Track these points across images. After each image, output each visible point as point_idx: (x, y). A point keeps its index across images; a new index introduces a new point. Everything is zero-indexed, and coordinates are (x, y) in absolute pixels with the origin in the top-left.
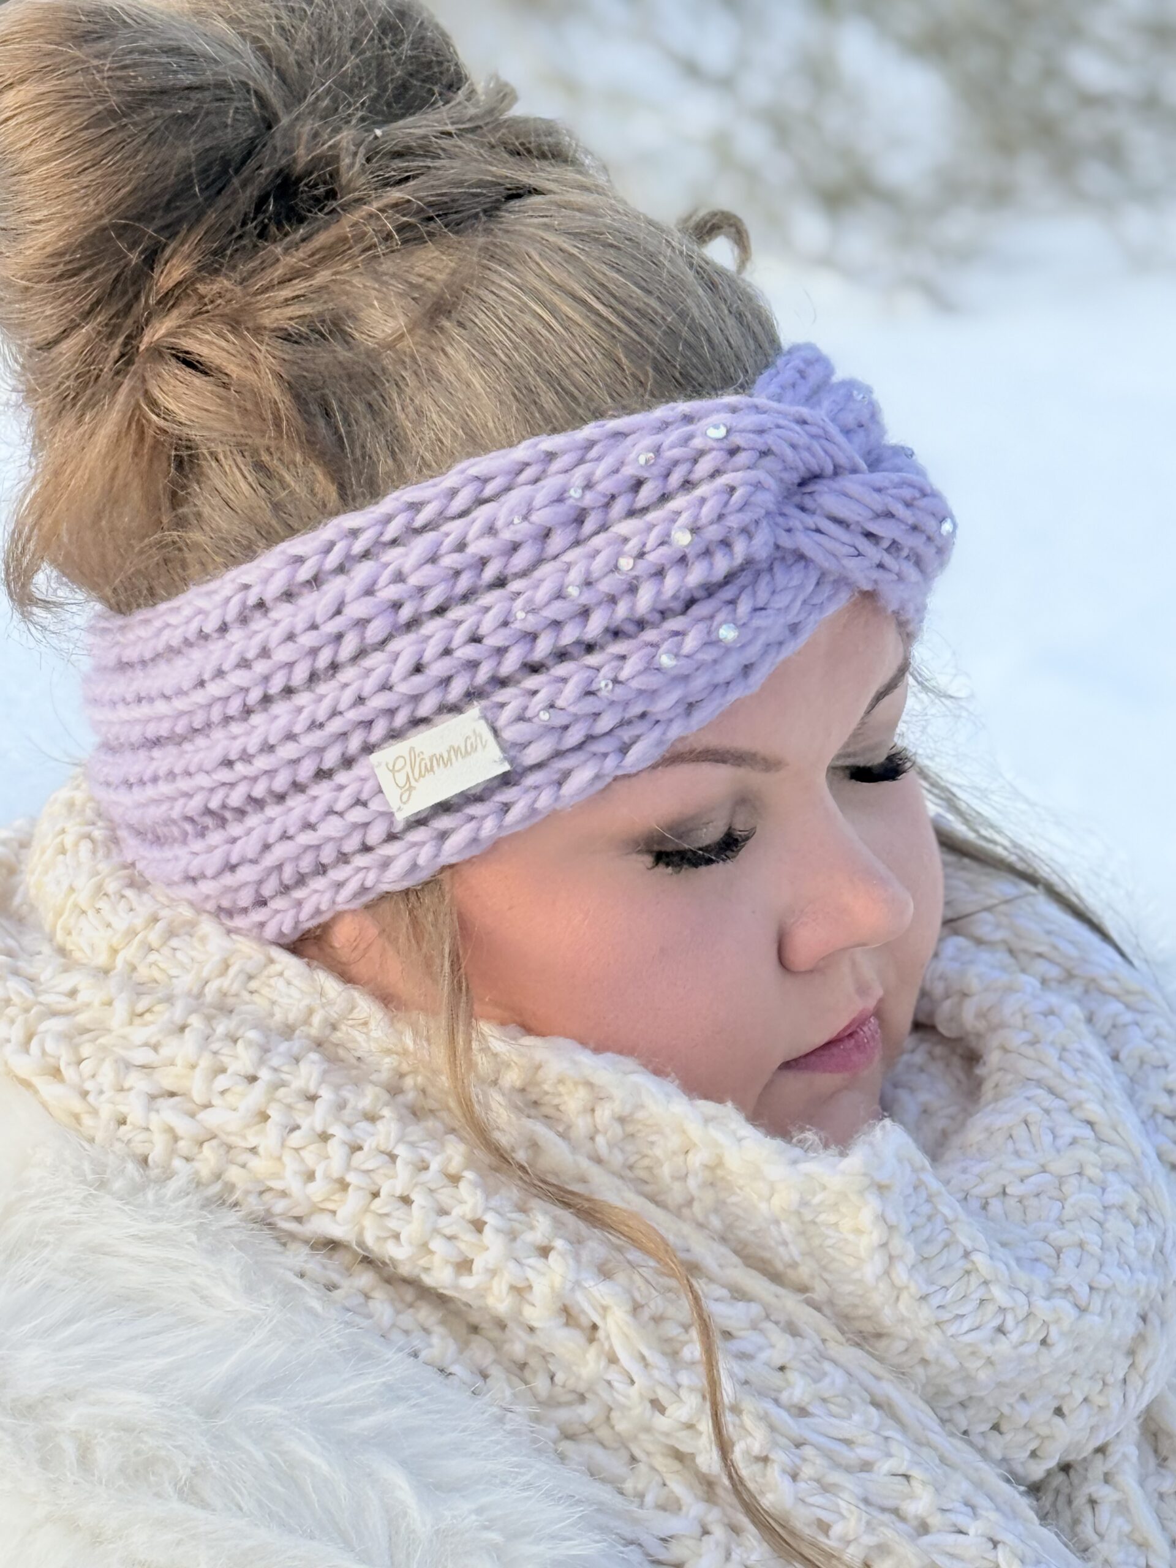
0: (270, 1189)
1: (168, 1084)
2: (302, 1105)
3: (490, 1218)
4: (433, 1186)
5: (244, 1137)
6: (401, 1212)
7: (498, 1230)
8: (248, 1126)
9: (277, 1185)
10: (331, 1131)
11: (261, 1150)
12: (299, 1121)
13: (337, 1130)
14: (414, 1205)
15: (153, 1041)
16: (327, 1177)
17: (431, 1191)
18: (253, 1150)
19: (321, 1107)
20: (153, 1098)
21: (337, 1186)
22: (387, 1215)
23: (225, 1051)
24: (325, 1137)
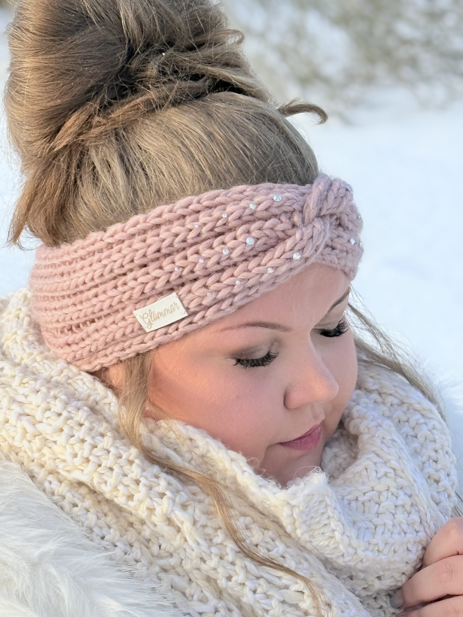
2: (77, 428)
3: (143, 480)
4: (122, 465)
5: (52, 437)
6: (108, 473)
7: (145, 485)
12: (74, 433)
16: (82, 457)
17: (122, 467)
21: (85, 460)
22: (103, 474)
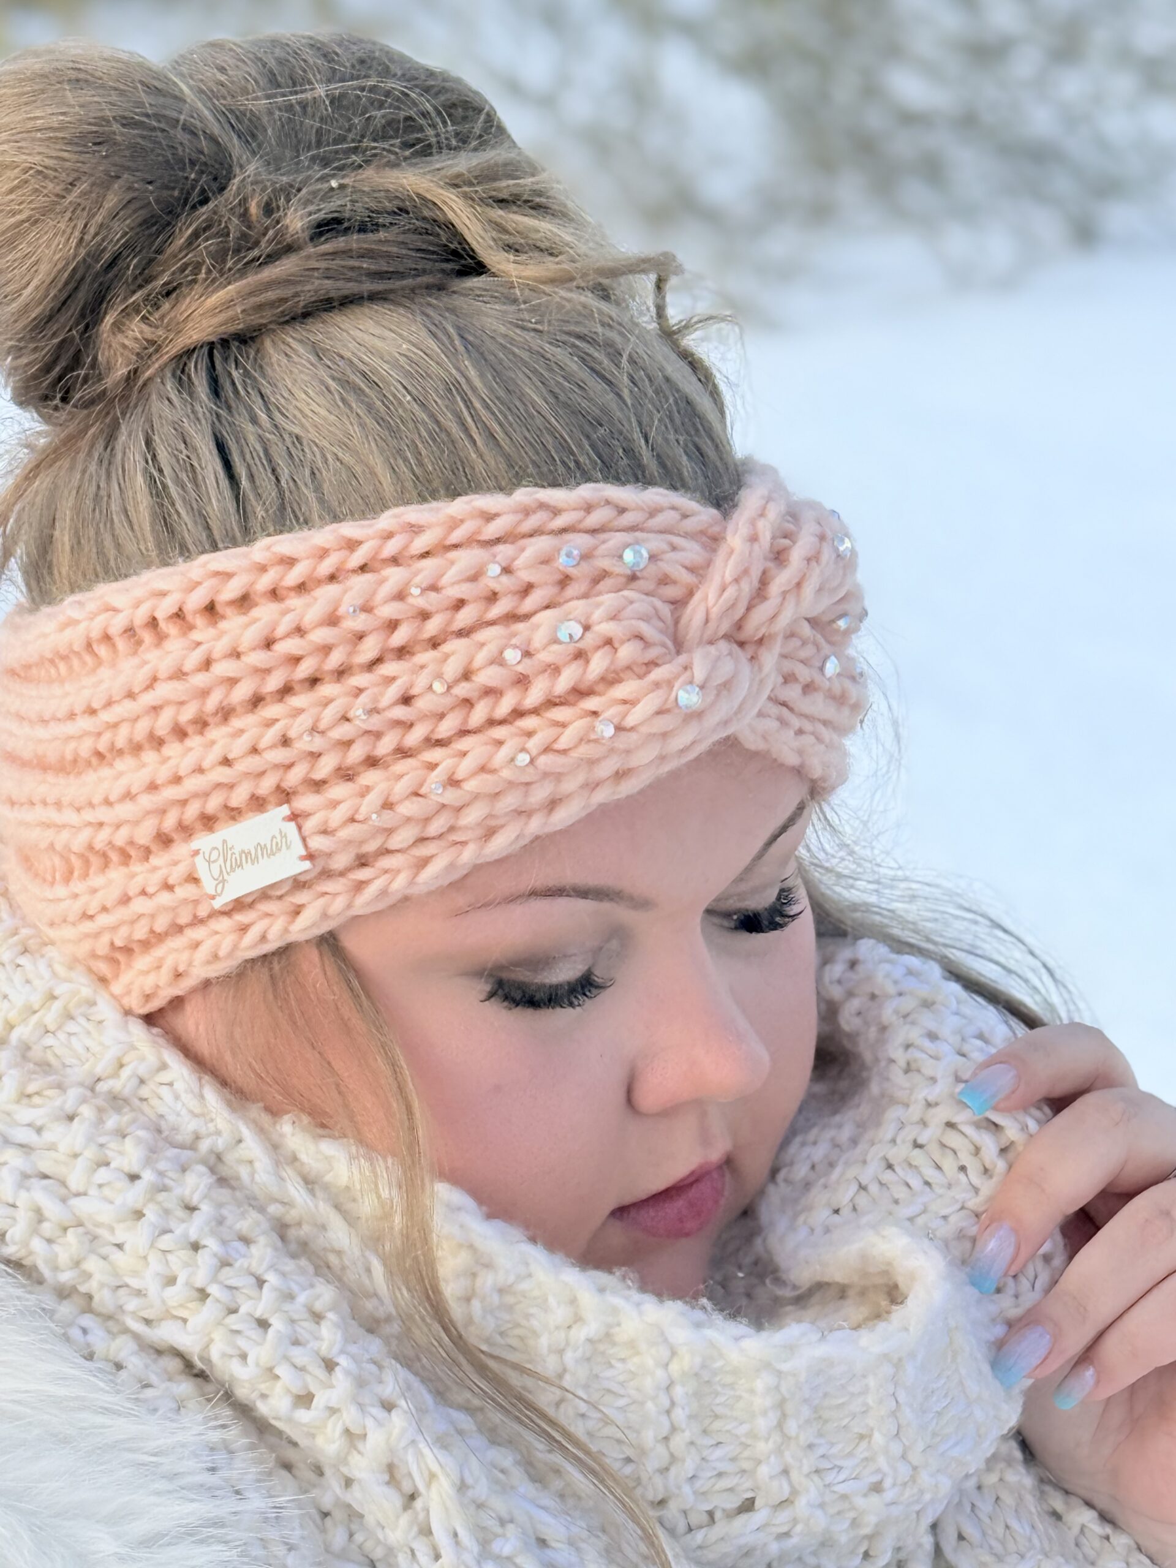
0: (127, 1286)
1: (45, 1166)
8: (120, 1221)
9: (134, 1283)
10: (203, 1242)
11: (127, 1247)
13: (212, 1244)
14: (271, 1331)
15: (39, 1123)
18: (120, 1246)
19: (199, 1218)
20: (25, 1176)
23: (112, 1145)
24: (196, 1247)
